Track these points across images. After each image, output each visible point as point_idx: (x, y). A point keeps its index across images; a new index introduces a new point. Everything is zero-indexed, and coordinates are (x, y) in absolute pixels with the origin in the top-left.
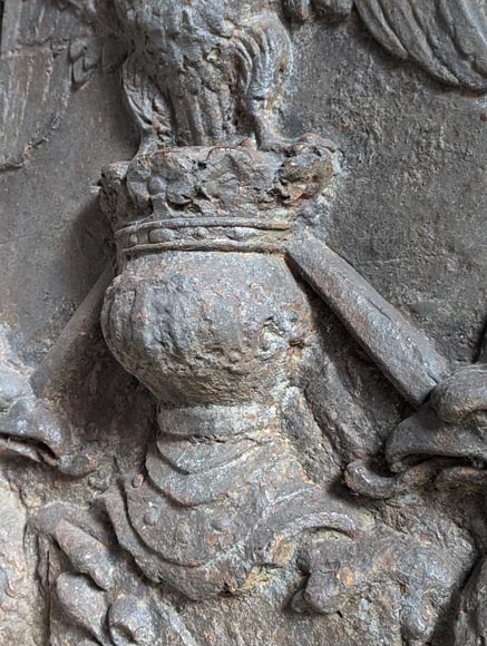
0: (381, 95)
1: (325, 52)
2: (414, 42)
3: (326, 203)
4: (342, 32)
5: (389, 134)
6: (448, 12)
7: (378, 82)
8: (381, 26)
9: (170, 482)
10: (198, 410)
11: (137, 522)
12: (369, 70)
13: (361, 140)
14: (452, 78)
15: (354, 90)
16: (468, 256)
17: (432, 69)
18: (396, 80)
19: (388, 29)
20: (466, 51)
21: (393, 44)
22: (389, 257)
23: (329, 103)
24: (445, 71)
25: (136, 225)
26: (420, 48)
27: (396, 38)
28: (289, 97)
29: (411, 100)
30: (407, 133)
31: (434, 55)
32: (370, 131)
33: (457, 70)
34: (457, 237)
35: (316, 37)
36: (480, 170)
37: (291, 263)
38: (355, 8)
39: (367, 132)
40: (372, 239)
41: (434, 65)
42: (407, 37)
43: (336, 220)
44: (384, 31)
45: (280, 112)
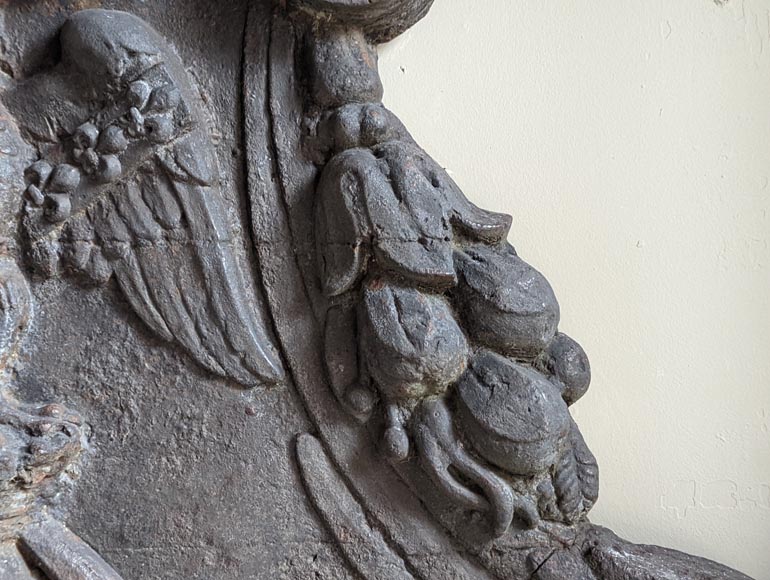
0: (139, 372)
1: (74, 313)
2: (181, 327)
3: (69, 481)
4: (96, 297)
5: (146, 414)
6: (220, 307)
7: (136, 358)
8: (145, 303)
12: (127, 343)
13: (114, 416)
14: (219, 369)
15: (107, 362)
16: (227, 550)
17: (199, 357)
18: (157, 359)
19: (153, 309)
20: (237, 348)
21: (158, 325)
22: (141, 545)
23: (77, 369)
24: (213, 362)
26: (187, 335)
27: (160, 319)
28: (27, 356)
29: (173, 383)
30: (167, 416)
31: (202, 343)
32: (125, 408)
33: (225, 364)
34: (217, 530)
35: (64, 296)
36: (243, 464)
37: (23, 547)
38: (114, 276)
39: (122, 409)
40: (122, 526)
41: (202, 354)
42: (174, 321)
43: (80, 501)
44: (147, 309)
45: (15, 371)
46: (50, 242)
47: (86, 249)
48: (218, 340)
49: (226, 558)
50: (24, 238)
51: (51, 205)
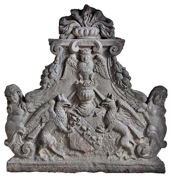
4: (98, 73)
9: (84, 107)
10: (86, 102)
11: (81, 111)
13: (99, 81)
15: (99, 78)
18: (102, 78)
22: (101, 90)
25: (83, 87)
28: (94, 78)
36: (108, 85)
37: (94, 90)
41: (105, 77)
43: (97, 87)
46: (95, 70)
47: (97, 70)
48: (106, 76)
49: (107, 91)
50: (93, 70)
51: (95, 68)
